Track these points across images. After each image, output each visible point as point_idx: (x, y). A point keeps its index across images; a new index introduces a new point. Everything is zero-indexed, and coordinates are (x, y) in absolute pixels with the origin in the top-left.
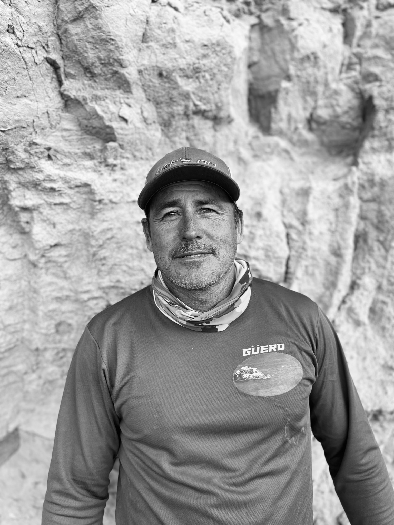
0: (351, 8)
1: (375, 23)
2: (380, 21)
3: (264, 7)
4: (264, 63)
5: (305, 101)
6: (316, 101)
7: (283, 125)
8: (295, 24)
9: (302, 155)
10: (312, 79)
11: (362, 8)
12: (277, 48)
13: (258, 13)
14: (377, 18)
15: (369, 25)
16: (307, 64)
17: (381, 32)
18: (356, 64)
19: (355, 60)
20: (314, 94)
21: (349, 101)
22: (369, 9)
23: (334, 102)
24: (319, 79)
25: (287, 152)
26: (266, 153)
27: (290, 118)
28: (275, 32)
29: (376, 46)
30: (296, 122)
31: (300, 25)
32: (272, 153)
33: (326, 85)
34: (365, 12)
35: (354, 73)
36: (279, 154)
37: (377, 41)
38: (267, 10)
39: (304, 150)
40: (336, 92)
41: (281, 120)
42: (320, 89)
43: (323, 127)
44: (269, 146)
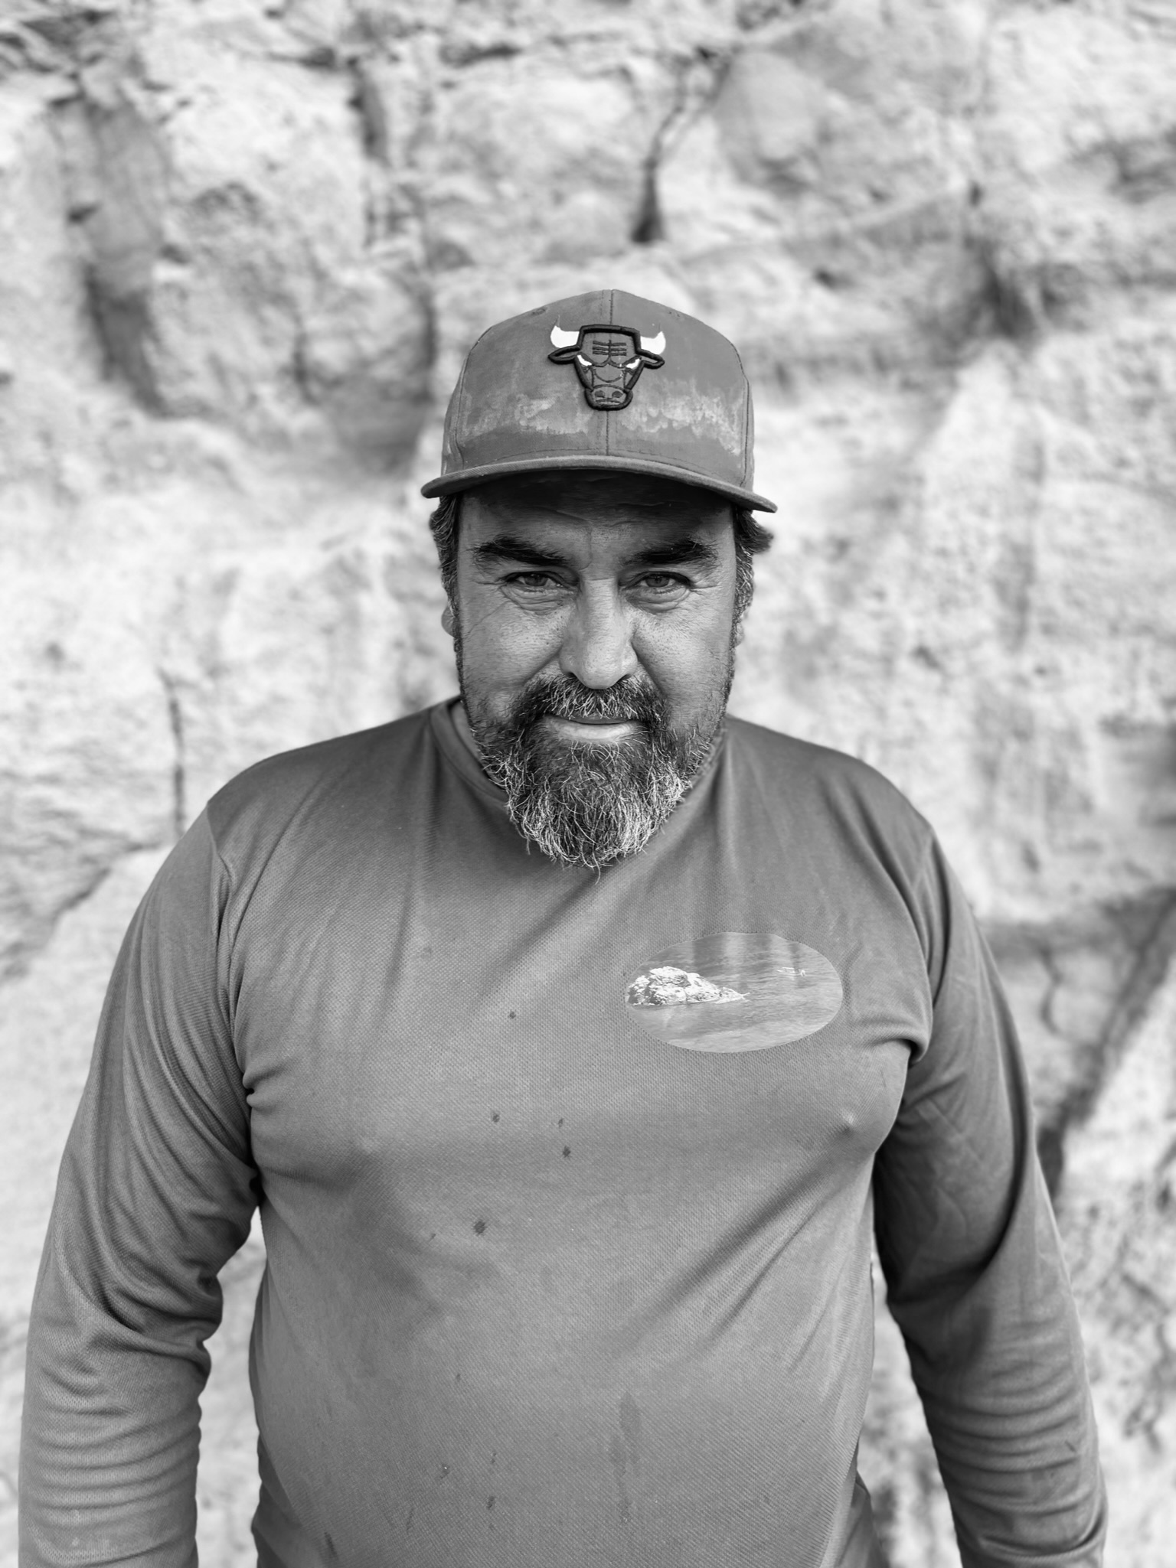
0: (371, 56)
1: (444, 102)
2: (456, 95)
3: (86, 51)
4: (112, 210)
5: (262, 322)
6: (297, 319)
7: (204, 388)
8: (166, 101)
9: (276, 472)
10: (259, 258)
11: (394, 59)
12: (135, 169)
13: (69, 67)
14: (448, 85)
15: (426, 107)
16: (224, 217)
17: (463, 125)
18: (405, 215)
19: (404, 205)
20: (282, 300)
21: (398, 320)
22: (419, 61)
23: (353, 323)
24: (284, 258)
25: (219, 464)
26: (149, 469)
27: (219, 369)
28: (121, 122)
29: (453, 167)
30: (245, 378)
31: (184, 103)
32: (168, 469)
33: (319, 275)
34: (408, 70)
35: (402, 242)
36: (192, 472)
37: (453, 151)
38: (94, 60)
39: (278, 459)
40: (357, 297)
41: (187, 374)
42: (301, 286)
43: (339, 394)
44: (161, 448)
